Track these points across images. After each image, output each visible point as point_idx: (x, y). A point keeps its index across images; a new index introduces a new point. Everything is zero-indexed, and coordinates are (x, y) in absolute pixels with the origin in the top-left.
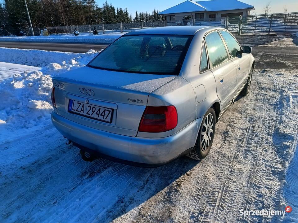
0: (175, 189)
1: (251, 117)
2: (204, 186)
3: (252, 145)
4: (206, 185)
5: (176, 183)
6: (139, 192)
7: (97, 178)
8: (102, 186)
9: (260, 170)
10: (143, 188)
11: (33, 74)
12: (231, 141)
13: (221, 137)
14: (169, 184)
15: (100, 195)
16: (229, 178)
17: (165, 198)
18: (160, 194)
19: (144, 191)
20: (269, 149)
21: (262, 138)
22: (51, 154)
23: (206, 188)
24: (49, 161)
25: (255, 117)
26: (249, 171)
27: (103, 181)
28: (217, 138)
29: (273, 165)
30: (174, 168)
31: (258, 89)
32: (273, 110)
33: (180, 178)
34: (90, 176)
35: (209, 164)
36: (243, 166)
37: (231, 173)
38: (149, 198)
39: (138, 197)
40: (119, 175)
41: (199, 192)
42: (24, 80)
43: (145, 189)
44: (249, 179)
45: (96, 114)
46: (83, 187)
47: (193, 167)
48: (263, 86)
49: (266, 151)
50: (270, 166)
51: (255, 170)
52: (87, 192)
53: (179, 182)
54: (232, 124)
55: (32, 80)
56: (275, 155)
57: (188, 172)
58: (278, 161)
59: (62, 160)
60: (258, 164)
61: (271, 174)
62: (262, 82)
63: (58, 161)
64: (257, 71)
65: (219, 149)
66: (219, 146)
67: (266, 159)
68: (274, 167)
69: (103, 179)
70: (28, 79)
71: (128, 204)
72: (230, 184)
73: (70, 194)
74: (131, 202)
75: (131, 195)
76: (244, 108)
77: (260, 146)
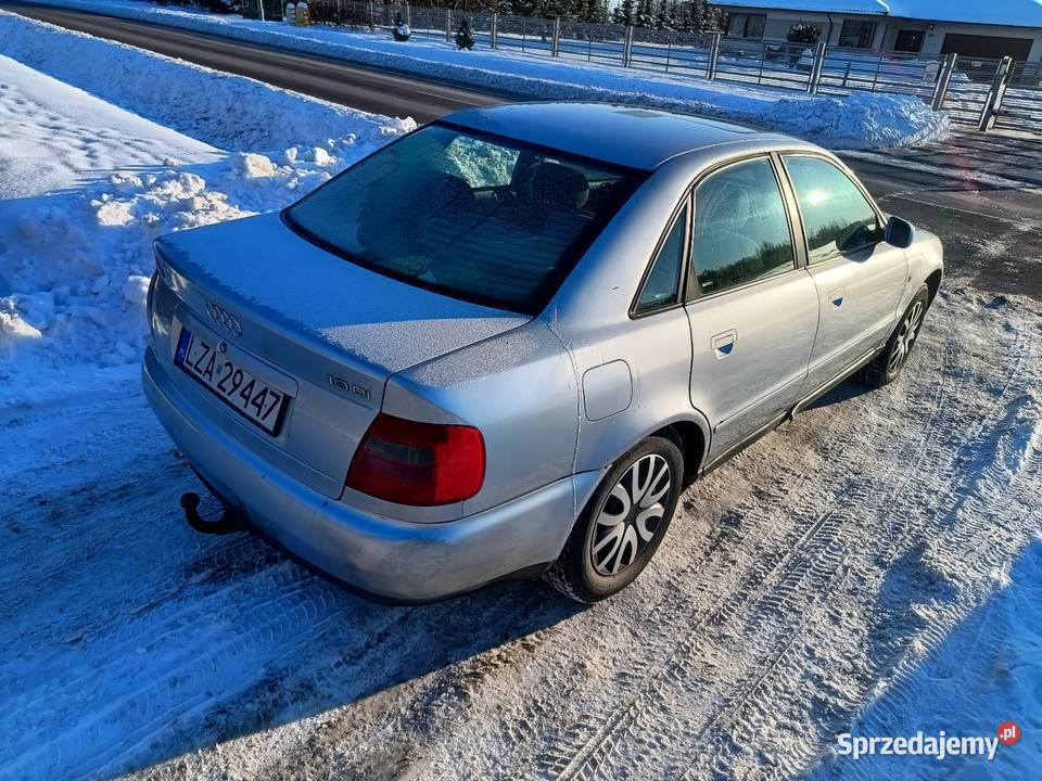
0: (457, 687)
1: (853, 476)
2: (558, 697)
3: (796, 588)
4: (567, 696)
5: (472, 668)
6: (340, 669)
7: (229, 589)
8: (233, 621)
9: (776, 689)
10: (359, 657)
11: (174, 182)
12: (733, 556)
13: (707, 529)
14: (449, 664)
15: (214, 649)
16: (654, 691)
17: (412, 708)
18: (406, 688)
19: (358, 668)
20: (850, 615)
21: (845, 569)
22: (140, 471)
23: (563, 707)
24: (124, 493)
25: (869, 481)
26: (738, 681)
27: (244, 604)
28: (691, 532)
29: (830, 678)
30: (493, 609)
31: (939, 369)
32: (948, 466)
33: (495, 652)
34: (212, 579)
35: (617, 623)
36: (724, 657)
37: (671, 675)
38: (364, 696)
39: (332, 683)
40: (302, 597)
41: (530, 715)
42: (135, 200)
43: (362, 664)
44: (722, 709)
45: (242, 394)
46: (178, 609)
47: (556, 622)
48: (963, 362)
49: (835, 620)
50: (818, 680)
51: (757, 683)
52: (182, 629)
53: (483, 664)
54: (774, 491)
55: (162, 203)
56: (861, 646)
57: (533, 636)
58: (857, 669)
59: (163, 501)
60: (781, 662)
61: (805, 713)
62: (967, 346)
63: (149, 501)
64: (974, 297)
65: (679, 575)
66: (684, 563)
67: (818, 652)
68: (829, 687)
69: (248, 595)
70: (151, 197)
71: (288, 697)
72: (648, 712)
73: (130, 623)
74: (301, 694)
75: (309, 672)
76: (846, 439)
77: (823, 599)
